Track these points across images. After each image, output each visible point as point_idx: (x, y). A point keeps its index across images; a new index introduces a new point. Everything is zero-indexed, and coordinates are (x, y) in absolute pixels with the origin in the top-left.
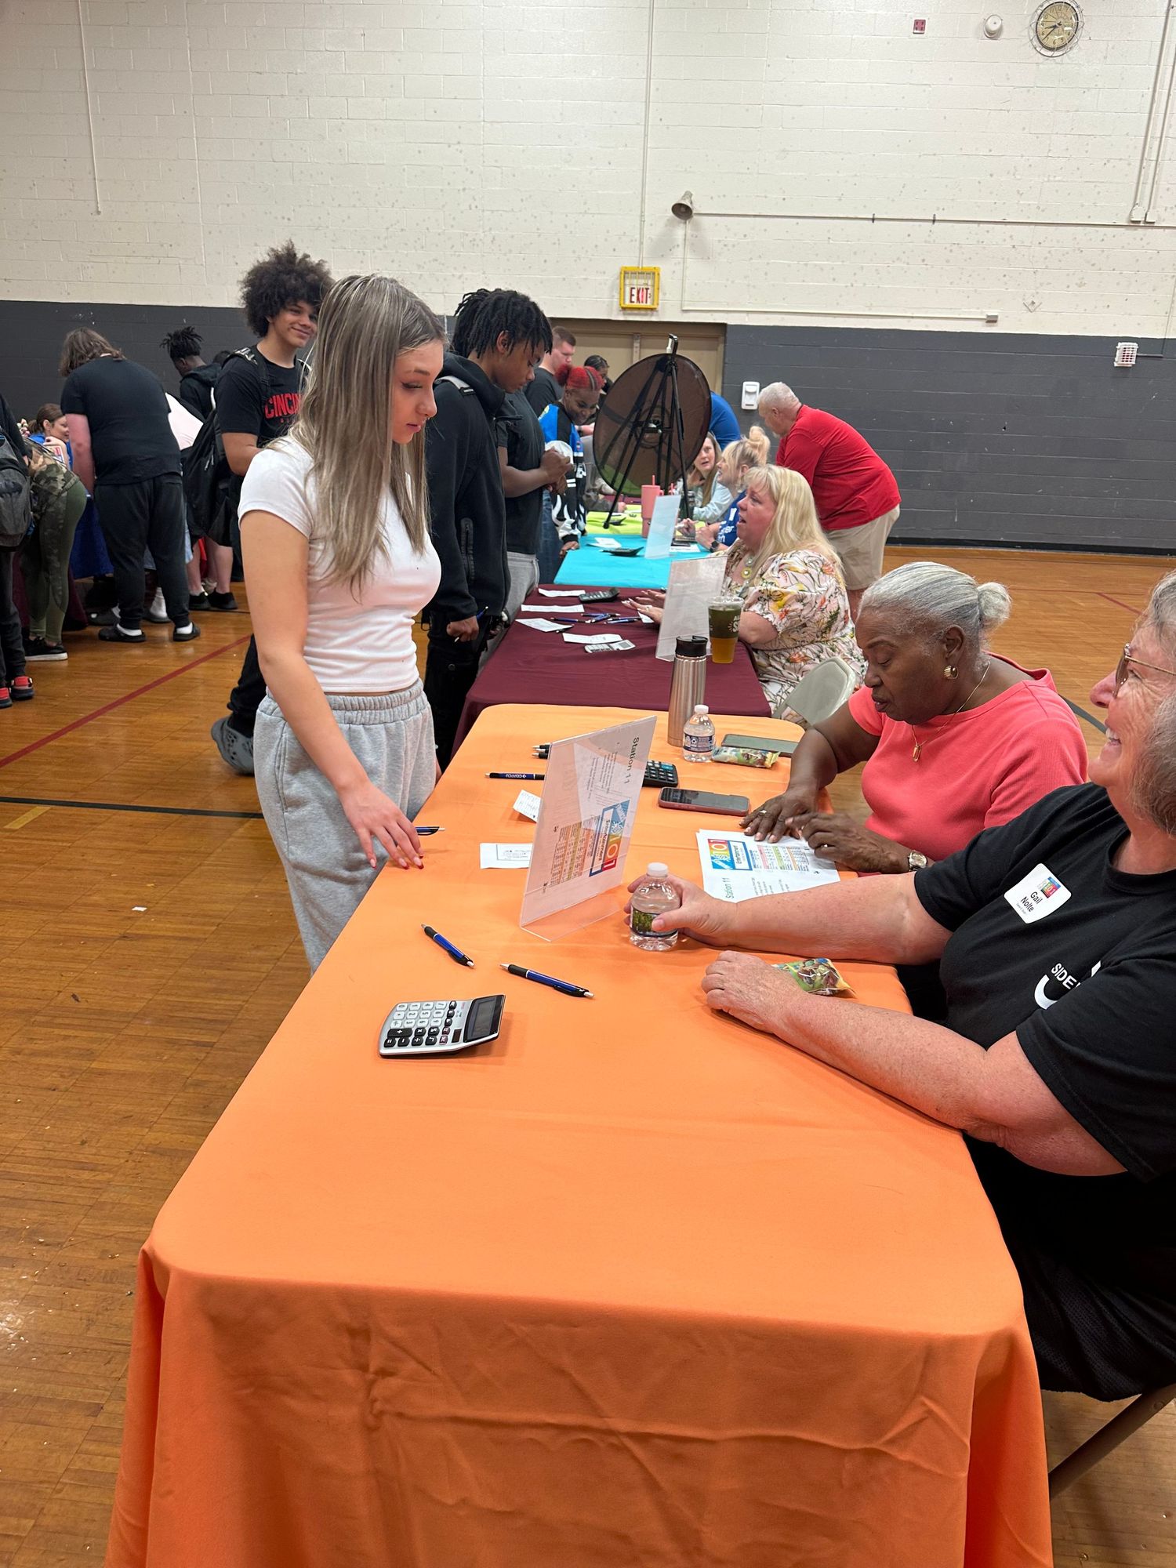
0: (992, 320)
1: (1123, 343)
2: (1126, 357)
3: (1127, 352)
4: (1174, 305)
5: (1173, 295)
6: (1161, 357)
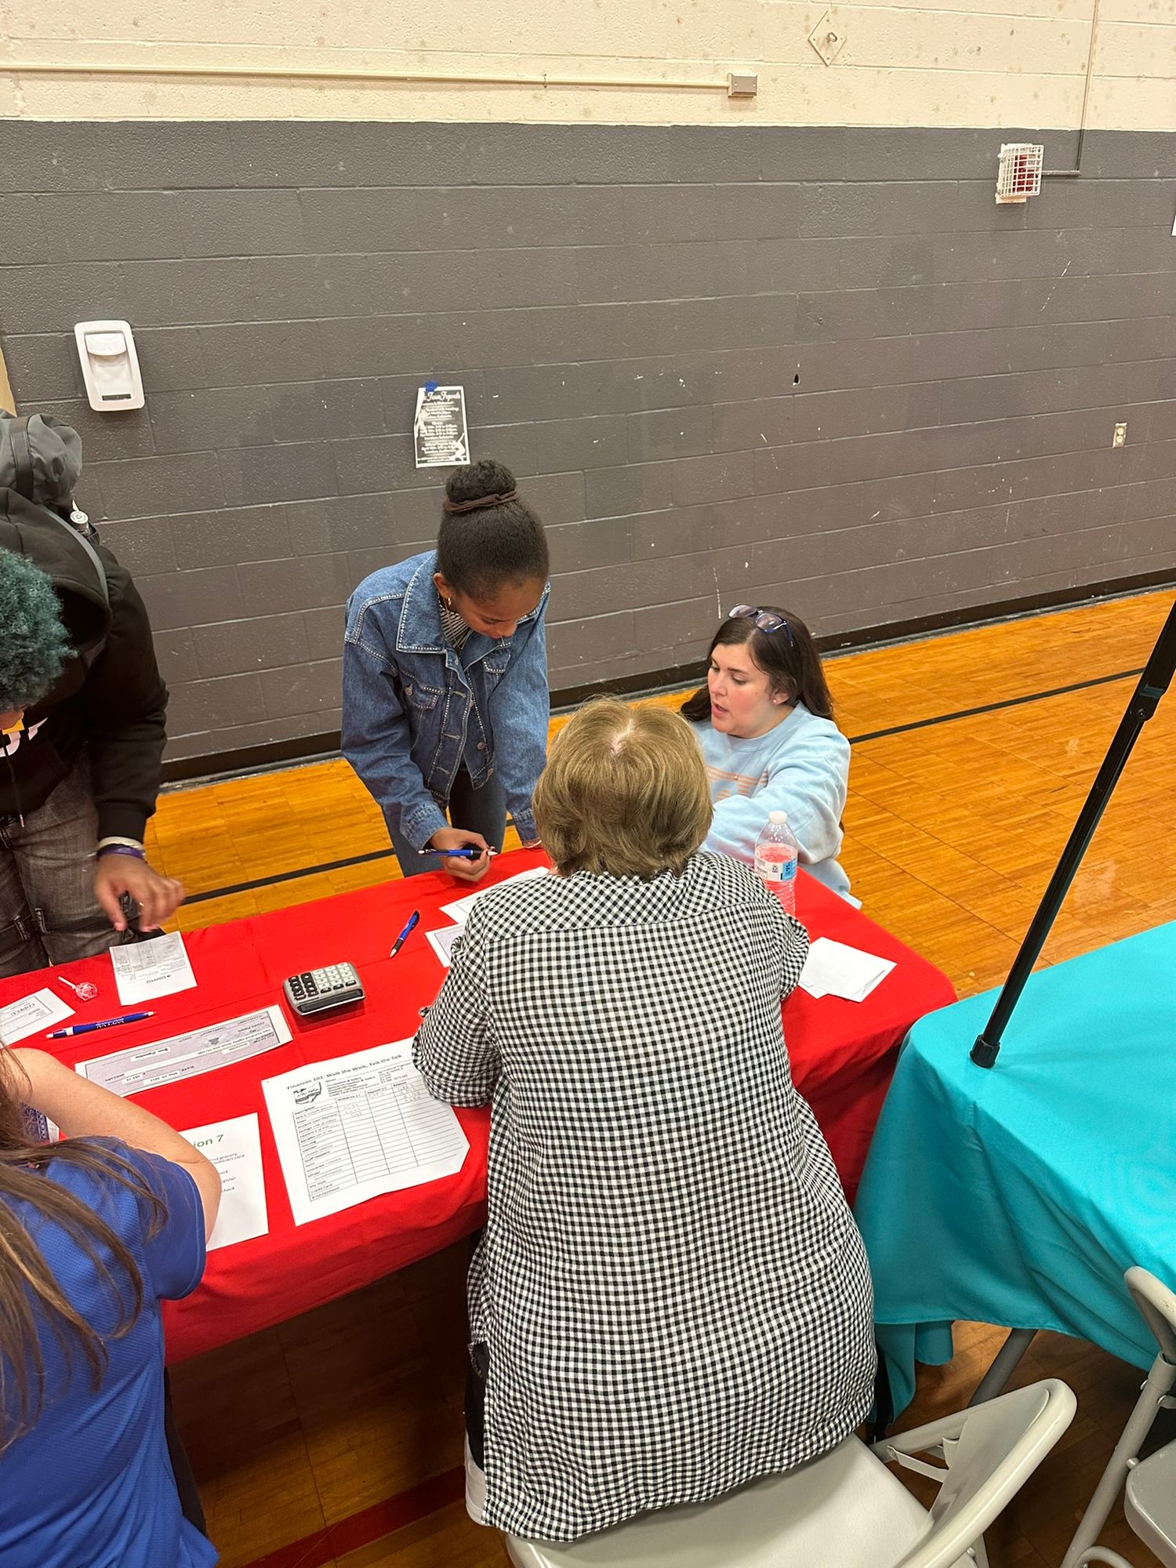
0: (742, 93)
1: (1011, 146)
2: (1022, 180)
3: (1027, 166)
4: (1097, 46)
5: (1095, 21)
6: (1075, 176)
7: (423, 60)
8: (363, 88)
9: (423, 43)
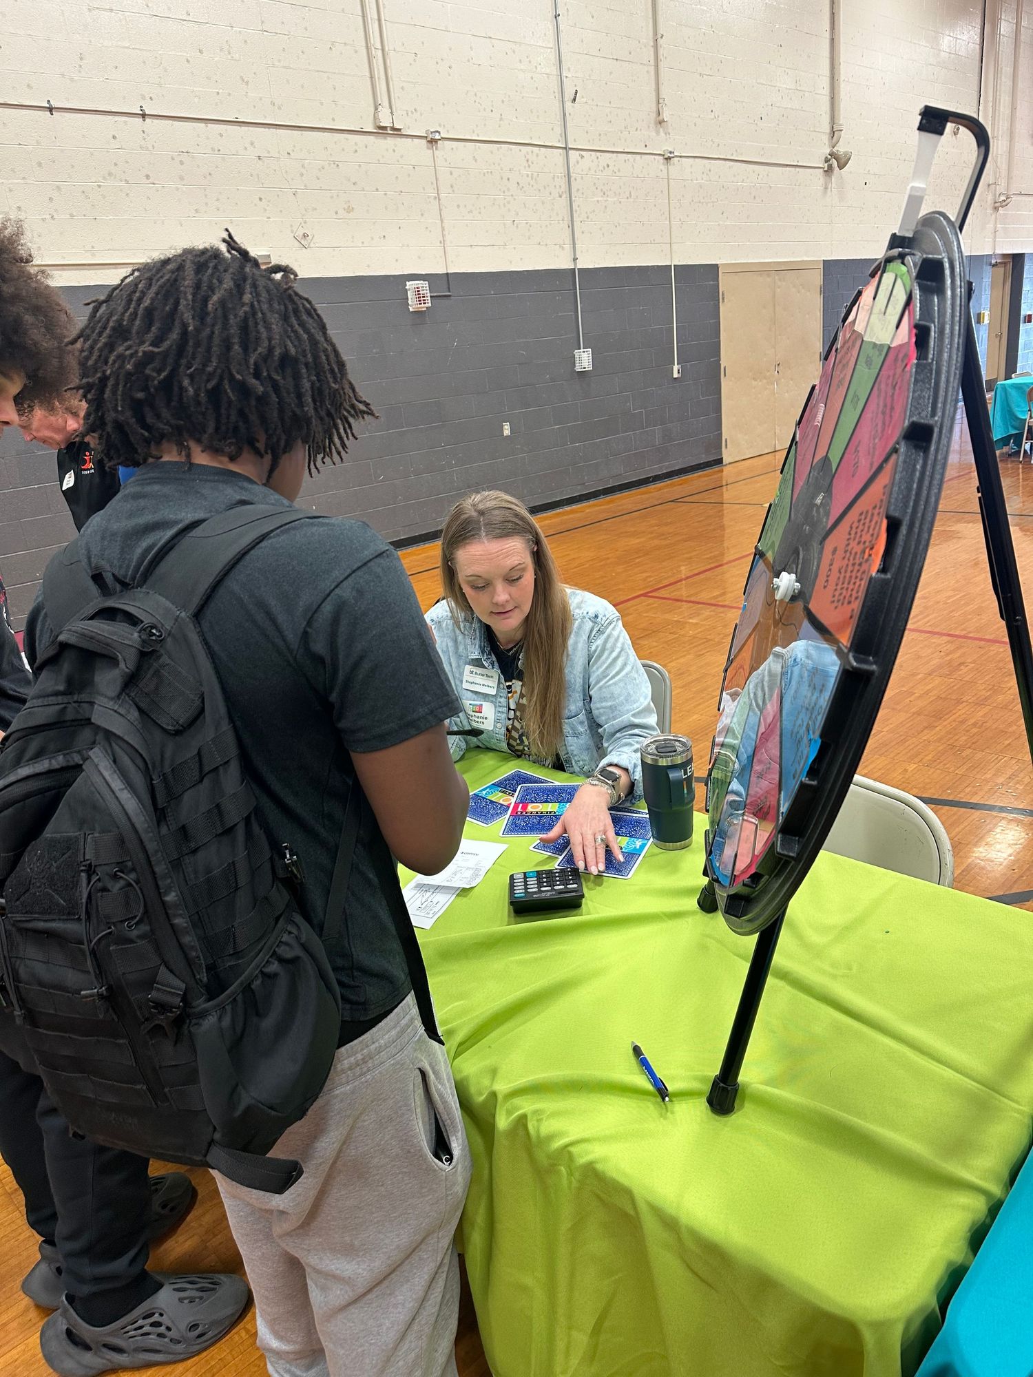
1: (411, 282)
2: (421, 299)
3: (421, 292)
4: (446, 232)
5: (442, 221)
6: (450, 296)
7: (93, 255)
8: (64, 270)
9: (93, 247)
